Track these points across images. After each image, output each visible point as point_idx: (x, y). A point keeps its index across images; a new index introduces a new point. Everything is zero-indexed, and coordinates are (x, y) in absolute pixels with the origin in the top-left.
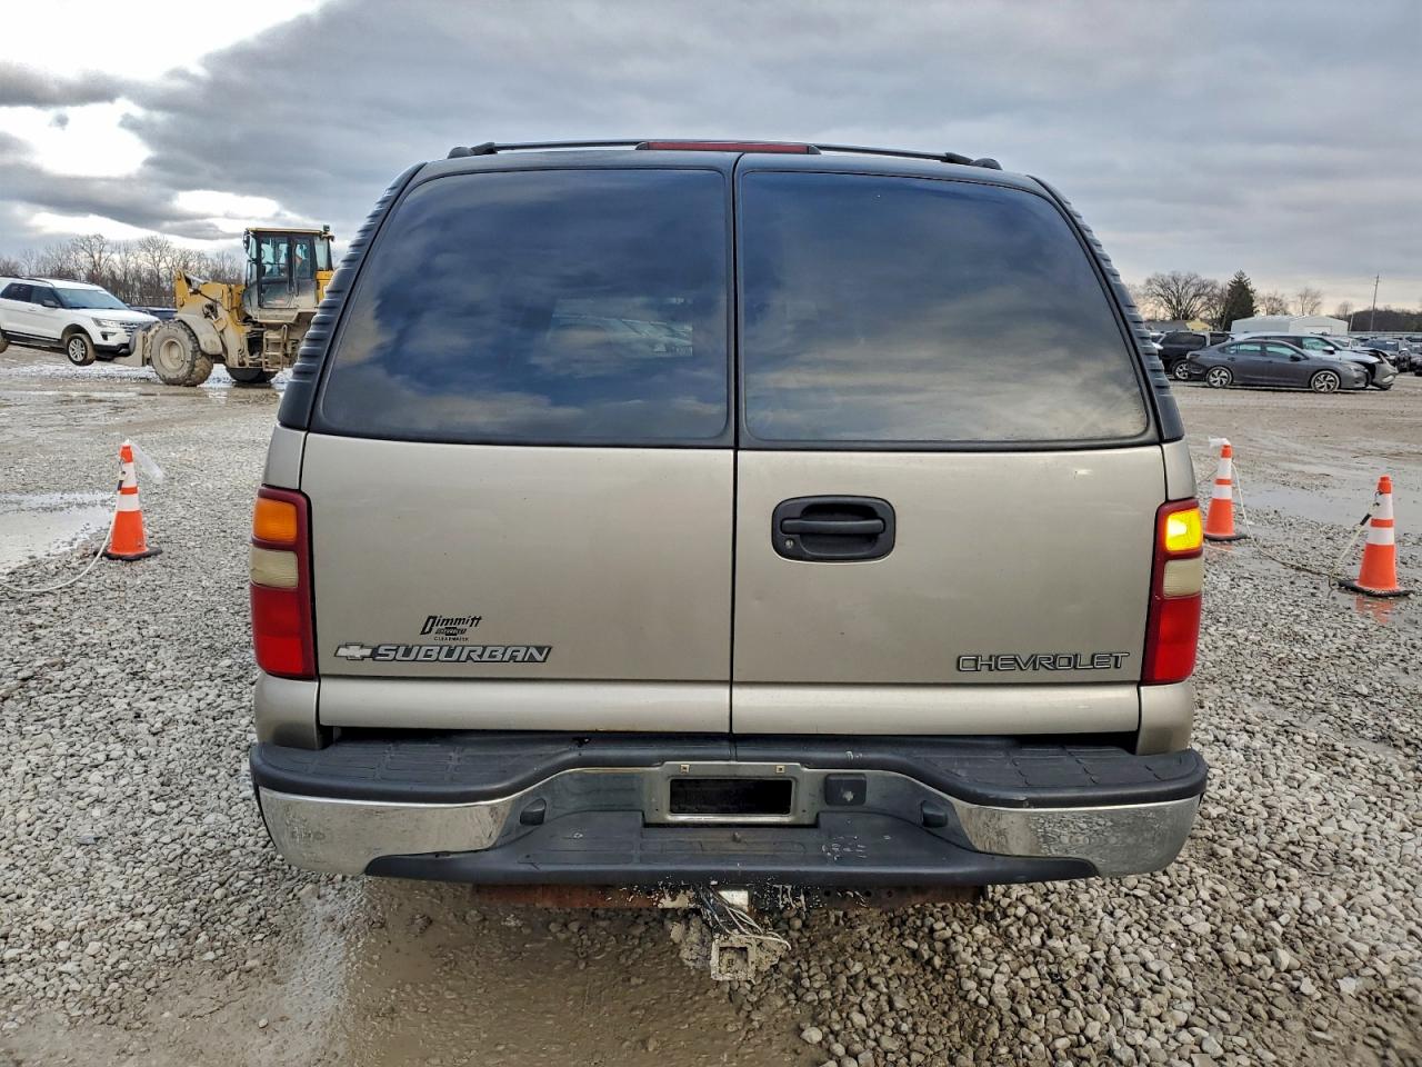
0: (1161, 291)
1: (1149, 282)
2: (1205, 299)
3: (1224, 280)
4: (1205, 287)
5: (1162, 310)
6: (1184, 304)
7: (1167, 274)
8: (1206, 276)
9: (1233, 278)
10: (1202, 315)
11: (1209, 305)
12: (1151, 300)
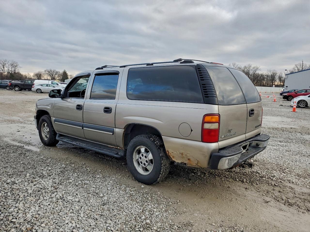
0: (48, 73)
1: (45, 71)
2: (58, 75)
3: (61, 71)
4: (57, 72)
5: (49, 77)
6: (54, 76)
7: (49, 69)
8: (57, 70)
9: (63, 71)
10: (57, 79)
11: (59, 76)
12: (46, 75)
